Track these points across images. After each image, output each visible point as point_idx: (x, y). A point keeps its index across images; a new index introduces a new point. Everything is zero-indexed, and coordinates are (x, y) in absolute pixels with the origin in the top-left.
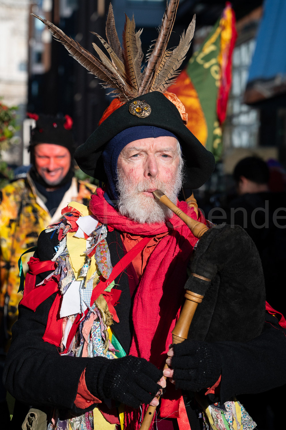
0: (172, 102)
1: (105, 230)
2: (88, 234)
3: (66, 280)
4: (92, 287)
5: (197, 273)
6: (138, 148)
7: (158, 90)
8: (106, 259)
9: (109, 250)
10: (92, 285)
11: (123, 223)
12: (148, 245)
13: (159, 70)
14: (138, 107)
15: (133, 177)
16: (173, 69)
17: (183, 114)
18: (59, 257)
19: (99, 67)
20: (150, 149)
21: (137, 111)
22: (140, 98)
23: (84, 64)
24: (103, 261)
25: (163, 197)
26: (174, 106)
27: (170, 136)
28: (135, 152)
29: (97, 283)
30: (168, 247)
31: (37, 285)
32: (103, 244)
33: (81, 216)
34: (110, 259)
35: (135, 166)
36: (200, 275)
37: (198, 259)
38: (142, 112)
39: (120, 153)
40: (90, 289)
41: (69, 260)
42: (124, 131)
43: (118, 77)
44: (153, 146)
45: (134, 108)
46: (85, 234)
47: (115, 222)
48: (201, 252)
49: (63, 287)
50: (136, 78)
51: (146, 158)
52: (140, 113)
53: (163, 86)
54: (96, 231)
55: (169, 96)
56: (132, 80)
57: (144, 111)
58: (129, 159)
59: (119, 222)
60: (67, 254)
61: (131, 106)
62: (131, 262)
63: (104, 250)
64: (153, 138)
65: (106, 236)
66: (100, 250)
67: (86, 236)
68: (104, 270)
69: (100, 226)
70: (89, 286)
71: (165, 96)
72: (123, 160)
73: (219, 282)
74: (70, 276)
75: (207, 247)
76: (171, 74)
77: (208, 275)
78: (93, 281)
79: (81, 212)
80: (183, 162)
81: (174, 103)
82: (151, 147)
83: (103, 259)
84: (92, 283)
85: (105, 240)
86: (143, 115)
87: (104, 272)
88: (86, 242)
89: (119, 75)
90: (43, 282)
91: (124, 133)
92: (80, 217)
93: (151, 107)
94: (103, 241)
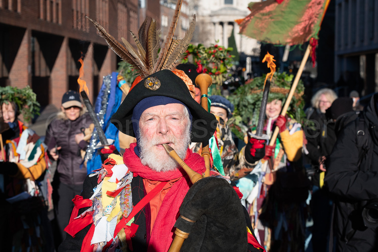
0: (180, 77)
1: (131, 177)
2: (119, 180)
3: (98, 215)
4: (116, 222)
5: (185, 216)
6: (151, 113)
7: (169, 69)
8: (128, 201)
9: (131, 194)
10: (116, 221)
11: (145, 172)
12: (164, 188)
13: (170, 54)
14: (150, 82)
15: (148, 135)
16: (180, 53)
17: (189, 86)
18: (95, 197)
19: (127, 55)
20: (161, 114)
21: (150, 85)
22: (153, 76)
23: (118, 53)
24: (126, 202)
25: (172, 151)
26: (181, 80)
27: (177, 103)
28: (150, 117)
29: (120, 219)
30: (178, 190)
31: (74, 219)
32: (128, 188)
33: (116, 164)
34: (131, 201)
35: (150, 127)
36: (186, 217)
37: (185, 204)
38: (153, 86)
39: (140, 118)
40: (115, 224)
41: (102, 200)
42: (142, 101)
43: (139, 61)
44: (163, 111)
45: (148, 83)
46: (117, 180)
47: (138, 171)
48: (188, 199)
49: (95, 221)
50: (152, 61)
51: (159, 121)
52: (152, 86)
53: (172, 66)
54: (124, 178)
55: (177, 73)
56: (149, 63)
57: (155, 85)
58: (146, 122)
59: (141, 171)
60: (101, 195)
61: (146, 82)
62: (149, 203)
63: (128, 193)
64: (163, 106)
65: (131, 182)
66: (125, 193)
67: (117, 181)
68: (125, 210)
69: (128, 174)
70: (114, 221)
71: (174, 73)
72: (142, 123)
73: (206, 221)
74: (101, 213)
75: (194, 195)
76: (179, 57)
77: (192, 218)
78: (117, 217)
79: (116, 162)
80: (190, 122)
81: (181, 77)
82: (162, 112)
83: (126, 200)
84: (117, 219)
85: (130, 184)
86: (154, 88)
87: (125, 212)
88: (117, 186)
89: (140, 60)
90: (80, 216)
91: (142, 102)
92: (115, 166)
93: (161, 82)
94: (128, 185)
